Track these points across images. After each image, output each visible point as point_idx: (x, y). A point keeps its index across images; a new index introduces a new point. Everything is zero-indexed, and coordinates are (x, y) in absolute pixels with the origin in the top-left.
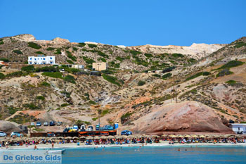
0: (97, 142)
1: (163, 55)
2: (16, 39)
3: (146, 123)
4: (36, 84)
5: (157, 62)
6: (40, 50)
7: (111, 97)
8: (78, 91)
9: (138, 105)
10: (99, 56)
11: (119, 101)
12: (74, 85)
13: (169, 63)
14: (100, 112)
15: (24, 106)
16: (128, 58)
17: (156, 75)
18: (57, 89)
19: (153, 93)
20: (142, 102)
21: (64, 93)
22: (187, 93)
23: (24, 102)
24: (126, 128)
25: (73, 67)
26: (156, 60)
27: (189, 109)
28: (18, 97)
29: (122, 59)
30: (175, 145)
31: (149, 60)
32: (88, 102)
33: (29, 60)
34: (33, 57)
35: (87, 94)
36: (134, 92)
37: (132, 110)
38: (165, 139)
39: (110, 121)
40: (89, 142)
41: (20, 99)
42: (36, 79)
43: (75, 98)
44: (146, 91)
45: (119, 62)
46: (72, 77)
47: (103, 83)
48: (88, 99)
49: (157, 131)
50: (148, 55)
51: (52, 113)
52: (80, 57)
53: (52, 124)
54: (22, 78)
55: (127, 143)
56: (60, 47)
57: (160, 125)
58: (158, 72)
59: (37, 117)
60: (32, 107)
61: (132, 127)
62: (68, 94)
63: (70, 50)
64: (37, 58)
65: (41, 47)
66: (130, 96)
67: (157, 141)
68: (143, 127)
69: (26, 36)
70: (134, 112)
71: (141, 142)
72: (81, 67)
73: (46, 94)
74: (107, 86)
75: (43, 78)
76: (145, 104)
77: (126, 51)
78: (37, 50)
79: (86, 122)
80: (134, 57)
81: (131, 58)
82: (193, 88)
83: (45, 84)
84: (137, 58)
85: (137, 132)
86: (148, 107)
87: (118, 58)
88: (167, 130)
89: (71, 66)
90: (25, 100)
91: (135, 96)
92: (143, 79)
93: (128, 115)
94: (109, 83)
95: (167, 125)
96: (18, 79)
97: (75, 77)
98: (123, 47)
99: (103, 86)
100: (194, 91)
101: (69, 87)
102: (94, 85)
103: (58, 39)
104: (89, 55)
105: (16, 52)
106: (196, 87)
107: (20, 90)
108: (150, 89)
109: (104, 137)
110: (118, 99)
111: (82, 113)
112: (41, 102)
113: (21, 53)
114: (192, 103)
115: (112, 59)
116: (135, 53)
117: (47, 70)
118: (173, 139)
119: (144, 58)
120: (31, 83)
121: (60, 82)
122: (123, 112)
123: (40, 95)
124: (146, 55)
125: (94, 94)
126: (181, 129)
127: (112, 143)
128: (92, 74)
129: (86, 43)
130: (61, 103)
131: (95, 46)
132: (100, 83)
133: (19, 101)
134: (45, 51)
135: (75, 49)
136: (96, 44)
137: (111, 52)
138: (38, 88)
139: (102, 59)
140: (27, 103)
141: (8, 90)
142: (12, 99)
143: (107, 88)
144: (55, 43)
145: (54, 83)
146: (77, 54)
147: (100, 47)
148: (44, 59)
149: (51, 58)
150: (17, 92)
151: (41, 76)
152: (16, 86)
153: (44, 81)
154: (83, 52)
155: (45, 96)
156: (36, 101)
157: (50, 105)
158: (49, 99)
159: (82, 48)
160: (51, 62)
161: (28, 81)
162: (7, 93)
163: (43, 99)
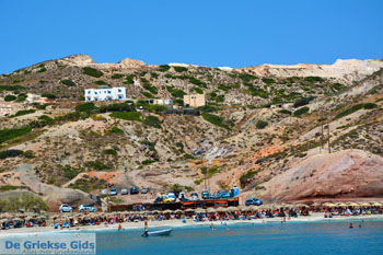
0: (213, 217)
1: (291, 80)
2: (65, 63)
3: (283, 186)
4: (102, 131)
5: (282, 91)
6: (101, 78)
7: (220, 148)
8: (166, 140)
9: (266, 159)
10: (192, 85)
11: (232, 153)
12: (159, 131)
13: (301, 91)
14: (204, 171)
15: (86, 165)
16: (237, 86)
17: (284, 112)
18: (134, 137)
19: (285, 139)
20: (272, 153)
21: (145, 143)
22: (343, 137)
23: (85, 160)
24: (251, 194)
25: (155, 103)
26: (279, 87)
27: (351, 162)
28: (76, 152)
29: (227, 88)
30: (334, 218)
31: (269, 89)
32: (181, 156)
33: (86, 95)
34: (92, 90)
35: (180, 144)
36: (255, 139)
37: (257, 167)
38: (317, 210)
39: (222, 185)
40: (200, 218)
41: (79, 154)
42: (101, 123)
43: (162, 150)
44: (274, 136)
45: (222, 92)
46: (156, 119)
47: (204, 127)
48: (182, 151)
49: (302, 198)
50: (268, 81)
51: (132, 174)
52: (163, 88)
53: (134, 192)
54: (80, 122)
55: (258, 217)
56: (131, 72)
57: (306, 188)
58: (286, 106)
59: (111, 182)
60: (98, 166)
61: (262, 193)
62: (152, 145)
63: (147, 77)
64: (97, 91)
65: (102, 74)
66: (249, 144)
67: (305, 212)
68: (280, 192)
69: (79, 58)
70: (259, 170)
71: (280, 215)
72: (167, 102)
73: (119, 146)
74: (211, 130)
75: (112, 121)
76: (278, 156)
77: (234, 75)
78: (97, 79)
79: (186, 188)
80: (245, 84)
81: (242, 86)
82: (351, 129)
83: (115, 131)
84: (251, 85)
85: (271, 201)
86: (281, 161)
87: (222, 87)
88: (319, 196)
89: (152, 102)
90: (87, 156)
91: (258, 145)
92: (264, 118)
93: (251, 174)
94: (213, 126)
95: (319, 189)
96: (74, 124)
97: (161, 119)
98: (229, 69)
99: (203, 131)
100: (353, 134)
101: (152, 134)
102: (190, 129)
103: (127, 60)
104: (177, 84)
105: (64, 82)
106: (355, 127)
107: (79, 140)
108: (281, 134)
109: (221, 209)
110: (230, 149)
111: (176, 173)
112: (111, 158)
113: (73, 84)
114: (355, 152)
115: (212, 88)
116: (247, 78)
117: (117, 109)
118: (329, 209)
119: (262, 85)
120: (95, 130)
121: (138, 127)
122: (243, 170)
123: (109, 147)
124: (264, 80)
125: (191, 144)
126: (340, 193)
127: (236, 217)
128: (185, 112)
129: (170, 65)
130: (142, 159)
131: (184, 69)
132: (198, 126)
133: (78, 158)
134: (110, 81)
135: (155, 76)
136: (186, 66)
137: (210, 78)
138: (105, 137)
139: (196, 89)
140: (90, 160)
141: (61, 141)
142: (68, 154)
143: (211, 133)
144: (123, 67)
145: (129, 128)
146: (158, 83)
147: (192, 70)
148: (109, 92)
149: (120, 91)
150: (75, 144)
151: (108, 118)
152: (73, 134)
153: (114, 126)
154: (167, 79)
155: (116, 148)
156: (103, 157)
157: (126, 162)
158: (123, 153)
159: (165, 73)
160: (120, 97)
161: (90, 126)
162: (59, 146)
163: (115, 154)
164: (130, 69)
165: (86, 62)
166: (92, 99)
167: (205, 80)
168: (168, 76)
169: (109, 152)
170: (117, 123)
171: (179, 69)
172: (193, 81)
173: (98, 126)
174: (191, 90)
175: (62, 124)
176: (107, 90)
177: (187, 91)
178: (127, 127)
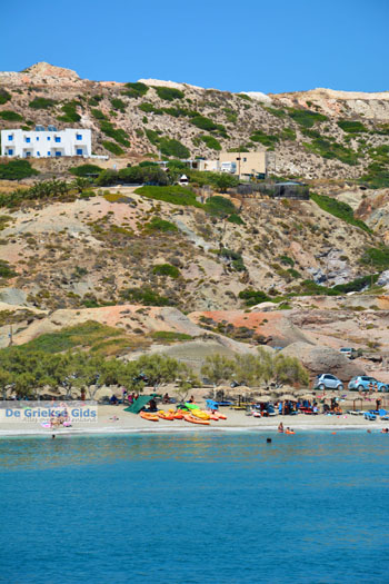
4: (133, 224)
6: (8, 106)
8: (258, 249)
10: (197, 131)
12: (240, 229)
15: (126, 296)
16: (290, 135)
18: (198, 241)
21: (224, 253)
23: (120, 285)
25: (202, 168)
28: (98, 267)
29: (269, 140)
31: (355, 144)
32: (297, 283)
33: (4, 143)
34: (19, 134)
35: (286, 259)
41: (106, 273)
42: (125, 209)
43: (257, 271)
46: (228, 203)
47: (324, 223)
48: (295, 275)
50: (352, 126)
52: (139, 134)
54: (81, 204)
56: (71, 95)
62: (236, 259)
63: (105, 107)
64: (31, 135)
65: (9, 97)
73: (182, 260)
77: (278, 111)
80: (306, 133)
81: (299, 135)
84: (315, 135)
87: (259, 136)
89: (195, 165)
90: (123, 278)
94: (341, 223)
96: (69, 208)
97: (236, 203)
98: (266, 98)
102: (298, 229)
103: (43, 67)
104: (165, 125)
107: (94, 243)
112: (170, 283)
116: (307, 117)
119: (339, 135)
120: (117, 222)
121: (200, 218)
123: (161, 261)
125: (304, 259)
128: (282, 192)
129: (147, 82)
131: (177, 94)
132: (313, 221)
133: (104, 280)
135: (118, 106)
136: (179, 87)
137: (231, 114)
138: (142, 236)
139: (206, 140)
140: (130, 286)
141: (57, 243)
142: (83, 272)
143: (341, 238)
144: (50, 82)
145: (184, 222)
146: (128, 123)
147: (192, 97)
148: (58, 139)
149: (79, 137)
150: (90, 251)
151: (137, 197)
152: (77, 230)
153: (153, 215)
154: (144, 114)
155: (178, 264)
156: (153, 280)
157: (207, 292)
158: (195, 274)
159: (139, 101)
160: (79, 151)
161: (104, 214)
162: (58, 254)
163: (176, 275)
164: (66, 88)
166: (19, 153)
167: (221, 120)
168: (146, 108)
169: (164, 270)
170: (157, 209)
171: (166, 94)
172: (198, 121)
173: (121, 213)
174: (196, 142)
175: (40, 207)
176: (52, 134)
177: (187, 143)
178: (178, 218)
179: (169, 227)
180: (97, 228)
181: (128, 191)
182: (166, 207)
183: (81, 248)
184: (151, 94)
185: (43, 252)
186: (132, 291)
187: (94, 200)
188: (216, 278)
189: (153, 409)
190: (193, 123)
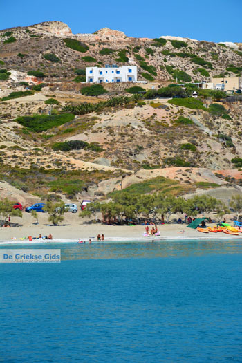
2: (39, 32)
4: (168, 120)
8: (240, 134)
12: (229, 122)
15: (165, 162)
18: (206, 130)
21: (221, 137)
23: (163, 155)
28: (150, 146)
29: (238, 70)
33: (88, 74)
34: (96, 70)
41: (155, 149)
42: (163, 112)
46: (221, 107)
52: (162, 68)
54: (138, 110)
56: (123, 47)
62: (228, 140)
65: (87, 48)
69: (54, 26)
72: (219, 86)
73: (197, 141)
87: (231, 68)
89: (201, 86)
90: (164, 152)
96: (131, 111)
97: (226, 107)
98: (234, 45)
101: (223, 126)
103: (105, 31)
104: (177, 63)
107: (146, 131)
113: (57, 60)
121: (206, 117)
123: (185, 141)
131: (183, 44)
133: (153, 153)
134: (98, 57)
135: (150, 52)
136: (184, 40)
137: (215, 56)
138: (173, 127)
139: (200, 71)
140: (168, 156)
141: (126, 132)
142: (141, 148)
144: (111, 39)
145: (197, 119)
146: (155, 61)
147: (192, 46)
148: (118, 72)
149: (130, 71)
150: (144, 136)
151: (169, 105)
152: (137, 124)
153: (179, 115)
154: (164, 57)
155: (195, 143)
156: (181, 152)
157: (213, 159)
158: (205, 149)
159: (162, 49)
160: (130, 79)
161: (151, 115)
162: (127, 138)
163: (194, 150)
164: (120, 42)
165: (63, 32)
166: (96, 80)
167: (209, 59)
168: (166, 53)
169: (187, 147)
170: (181, 112)
171: (177, 44)
172: (196, 60)
173: (161, 114)
174: (195, 72)
175: (114, 112)
176: (115, 69)
177: (189, 73)
178: (193, 117)
179: (188, 122)
180: (148, 123)
181: (164, 101)
182: (186, 110)
183: (139, 135)
184: (168, 45)
185: (117, 137)
186: (169, 159)
187: (145, 107)
188: (218, 151)
189: (204, 226)
190: (193, 61)
